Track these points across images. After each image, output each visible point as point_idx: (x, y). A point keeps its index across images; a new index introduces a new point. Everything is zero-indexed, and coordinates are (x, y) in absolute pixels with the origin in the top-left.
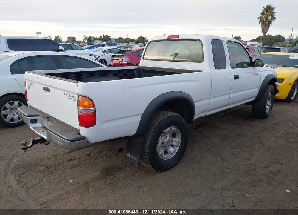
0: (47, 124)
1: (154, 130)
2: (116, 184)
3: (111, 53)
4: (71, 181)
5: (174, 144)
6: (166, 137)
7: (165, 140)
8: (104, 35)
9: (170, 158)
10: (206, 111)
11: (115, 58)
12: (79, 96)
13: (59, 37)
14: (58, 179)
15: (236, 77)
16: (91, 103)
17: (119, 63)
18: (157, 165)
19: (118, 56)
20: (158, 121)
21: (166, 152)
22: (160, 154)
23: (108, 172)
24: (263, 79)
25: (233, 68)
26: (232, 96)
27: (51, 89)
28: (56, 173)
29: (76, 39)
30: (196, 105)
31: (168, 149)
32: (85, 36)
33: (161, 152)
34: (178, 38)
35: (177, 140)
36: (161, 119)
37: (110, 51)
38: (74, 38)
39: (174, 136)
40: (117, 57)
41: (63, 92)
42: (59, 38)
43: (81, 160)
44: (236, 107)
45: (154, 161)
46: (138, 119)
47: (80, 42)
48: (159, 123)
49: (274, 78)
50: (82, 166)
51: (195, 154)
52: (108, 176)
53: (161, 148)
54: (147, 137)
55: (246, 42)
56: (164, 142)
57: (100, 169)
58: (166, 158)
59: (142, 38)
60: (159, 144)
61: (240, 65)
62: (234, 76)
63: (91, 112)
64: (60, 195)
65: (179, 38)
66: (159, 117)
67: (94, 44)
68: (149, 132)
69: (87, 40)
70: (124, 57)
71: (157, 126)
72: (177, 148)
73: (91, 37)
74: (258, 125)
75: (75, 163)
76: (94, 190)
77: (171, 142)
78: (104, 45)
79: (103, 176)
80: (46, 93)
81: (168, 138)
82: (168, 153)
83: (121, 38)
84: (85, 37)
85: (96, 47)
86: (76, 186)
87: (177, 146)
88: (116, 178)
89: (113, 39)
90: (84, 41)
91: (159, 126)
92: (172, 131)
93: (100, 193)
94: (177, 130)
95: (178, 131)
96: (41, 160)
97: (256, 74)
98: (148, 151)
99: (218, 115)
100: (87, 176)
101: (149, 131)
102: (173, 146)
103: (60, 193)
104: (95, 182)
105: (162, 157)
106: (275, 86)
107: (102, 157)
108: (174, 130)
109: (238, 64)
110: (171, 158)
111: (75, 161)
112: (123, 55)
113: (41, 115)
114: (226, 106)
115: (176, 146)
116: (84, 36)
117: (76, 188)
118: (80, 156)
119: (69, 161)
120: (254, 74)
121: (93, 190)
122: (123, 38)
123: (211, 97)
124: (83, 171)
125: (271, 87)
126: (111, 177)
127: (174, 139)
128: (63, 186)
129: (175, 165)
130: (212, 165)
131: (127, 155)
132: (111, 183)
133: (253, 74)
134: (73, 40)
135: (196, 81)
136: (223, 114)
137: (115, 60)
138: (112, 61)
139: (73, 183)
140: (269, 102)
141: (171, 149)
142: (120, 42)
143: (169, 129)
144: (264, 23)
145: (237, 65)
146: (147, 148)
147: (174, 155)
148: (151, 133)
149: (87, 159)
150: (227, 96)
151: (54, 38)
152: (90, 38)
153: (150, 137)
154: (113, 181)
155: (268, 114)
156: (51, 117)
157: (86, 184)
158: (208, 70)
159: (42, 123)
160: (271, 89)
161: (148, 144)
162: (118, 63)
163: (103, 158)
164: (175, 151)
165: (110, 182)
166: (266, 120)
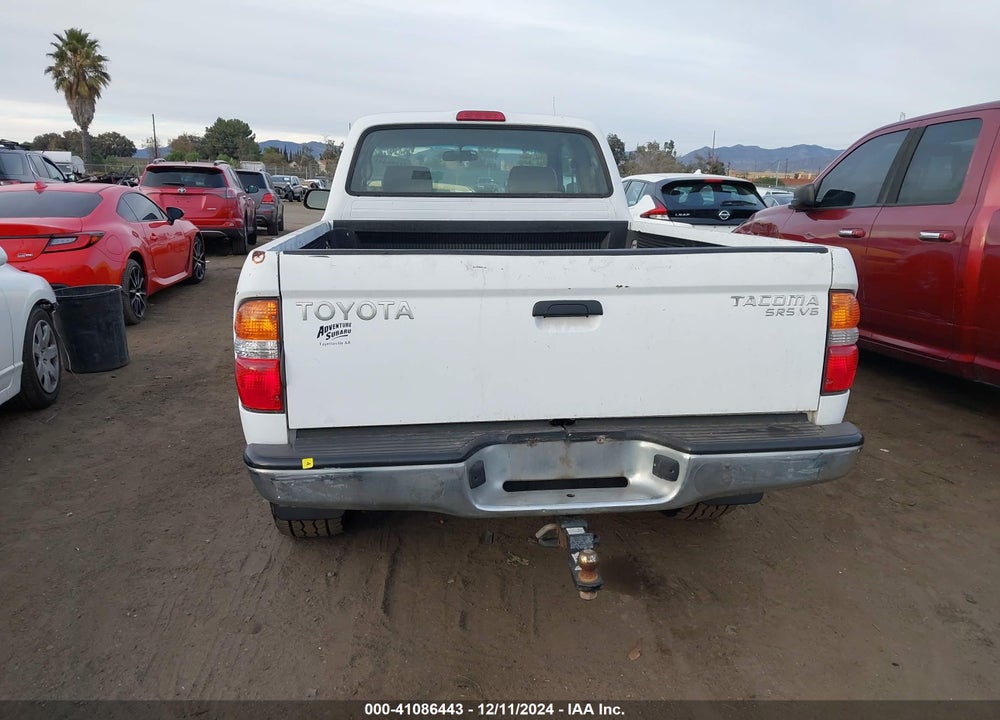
12: (832, 292)
144: (73, 91)
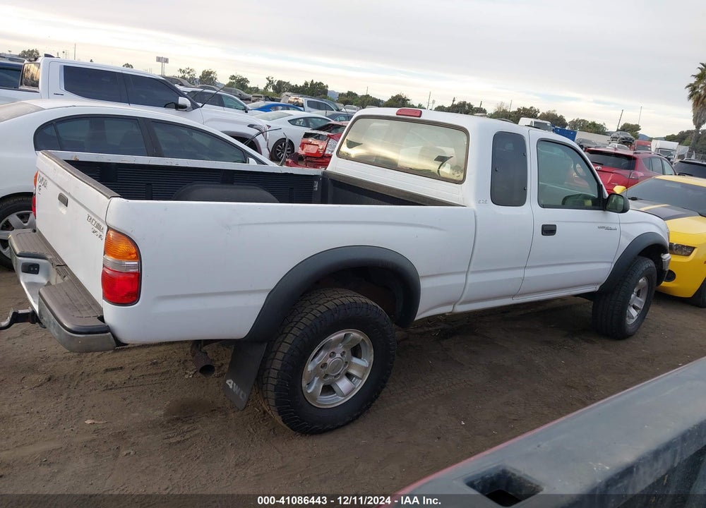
0: (56, 279)
1: (298, 333)
2: (190, 446)
3: (308, 126)
4: (89, 422)
5: (353, 372)
6: (333, 353)
7: (329, 361)
8: (315, 82)
9: (336, 405)
10: (454, 303)
11: (310, 140)
12: (109, 228)
13: (211, 73)
14: (61, 412)
15: (549, 230)
16: (134, 251)
17: (318, 152)
18: (296, 418)
19: (318, 137)
20: (315, 311)
21: (328, 389)
22: (309, 391)
23: (184, 414)
24: (626, 243)
25: (543, 206)
26: (529, 273)
27: (70, 201)
28: (64, 397)
29: (248, 82)
30: (425, 284)
31: (334, 382)
32: (270, 79)
33: (313, 388)
34: (420, 116)
35: (362, 364)
36: (323, 309)
37: (307, 121)
38: (246, 81)
39: (356, 352)
40: (316, 138)
41: (86, 213)
42: (212, 75)
43: (136, 374)
44: (562, 299)
45: (288, 408)
46: (258, 301)
47: (257, 90)
48: (314, 317)
49: (657, 242)
50: (131, 389)
51: (410, 402)
52: (179, 424)
53: (316, 379)
54: (278, 348)
55: (651, 139)
56: (324, 365)
57: (168, 403)
58: (325, 405)
59: (399, 99)
60: (310, 367)
61: (572, 202)
62: (543, 226)
63: (131, 271)
64: (50, 452)
65: (421, 118)
66: (319, 302)
67: (279, 101)
68: (286, 337)
69: (274, 88)
70: (330, 141)
71: (309, 323)
72: (359, 385)
73: (284, 83)
74: (597, 353)
75: (117, 380)
76: (132, 453)
77: (345, 366)
78: (303, 106)
79: (168, 422)
80: (63, 209)
81: (338, 355)
82: (334, 392)
83: (350, 94)
84: (270, 81)
85: (281, 107)
86: (94, 436)
87: (361, 379)
88: (196, 432)
89: (333, 92)
90: (266, 88)
91: (311, 325)
92: (349, 339)
93: (143, 463)
94: (363, 340)
95: (368, 342)
96: (46, 359)
97: (607, 229)
98: (275, 382)
99: (509, 312)
100: (133, 414)
101: (287, 334)
102: (349, 376)
103: (52, 445)
104: (142, 434)
105: (315, 399)
106: (659, 263)
107: (186, 373)
108: (354, 339)
109: (569, 196)
110: (339, 404)
111: (120, 373)
112: (328, 136)
113: (49, 257)
114: (513, 296)
115: (357, 377)
116: (268, 79)
117: (94, 440)
118: (138, 364)
119: (107, 370)
120: (604, 227)
121: (128, 452)
122: (356, 95)
123: (471, 269)
124: (128, 401)
125: (649, 264)
126: (185, 428)
127: (355, 360)
128: (66, 430)
129: (347, 424)
130: (439, 438)
131: (227, 382)
132: (179, 442)
133: (599, 228)
134: (240, 83)
135: (431, 227)
136: (522, 312)
137: (310, 144)
138: (302, 146)
139: (92, 426)
140: (637, 301)
141: (344, 385)
142: (346, 103)
143: (341, 334)
144: (700, 101)
145: (565, 199)
146: (274, 373)
147: (348, 399)
148: (290, 339)
149: (149, 375)
150: (519, 274)
151: (201, 74)
152: (280, 83)
153: (285, 348)
154: (186, 437)
155: (630, 329)
156: (66, 265)
157: (121, 436)
158: (472, 205)
159: (48, 275)
160: (646, 269)
161: (277, 364)
162: (315, 152)
163: (187, 376)
164: (353, 389)
165: (179, 438)
166: (622, 343)
